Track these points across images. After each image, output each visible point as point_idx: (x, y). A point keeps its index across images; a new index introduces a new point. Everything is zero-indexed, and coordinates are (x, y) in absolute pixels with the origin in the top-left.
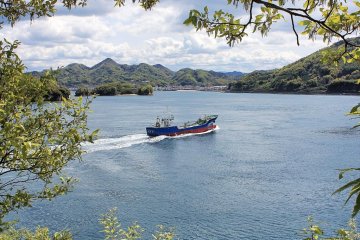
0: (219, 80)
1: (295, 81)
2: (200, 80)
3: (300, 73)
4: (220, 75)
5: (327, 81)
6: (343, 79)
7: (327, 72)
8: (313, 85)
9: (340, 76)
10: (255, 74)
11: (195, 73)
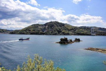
0: (8, 32)
1: (24, 32)
2: (3, 31)
3: (25, 31)
4: (8, 30)
5: (30, 32)
6: (33, 32)
7: (30, 30)
8: (28, 33)
9: (33, 31)
10: (16, 30)
11: (2, 30)
